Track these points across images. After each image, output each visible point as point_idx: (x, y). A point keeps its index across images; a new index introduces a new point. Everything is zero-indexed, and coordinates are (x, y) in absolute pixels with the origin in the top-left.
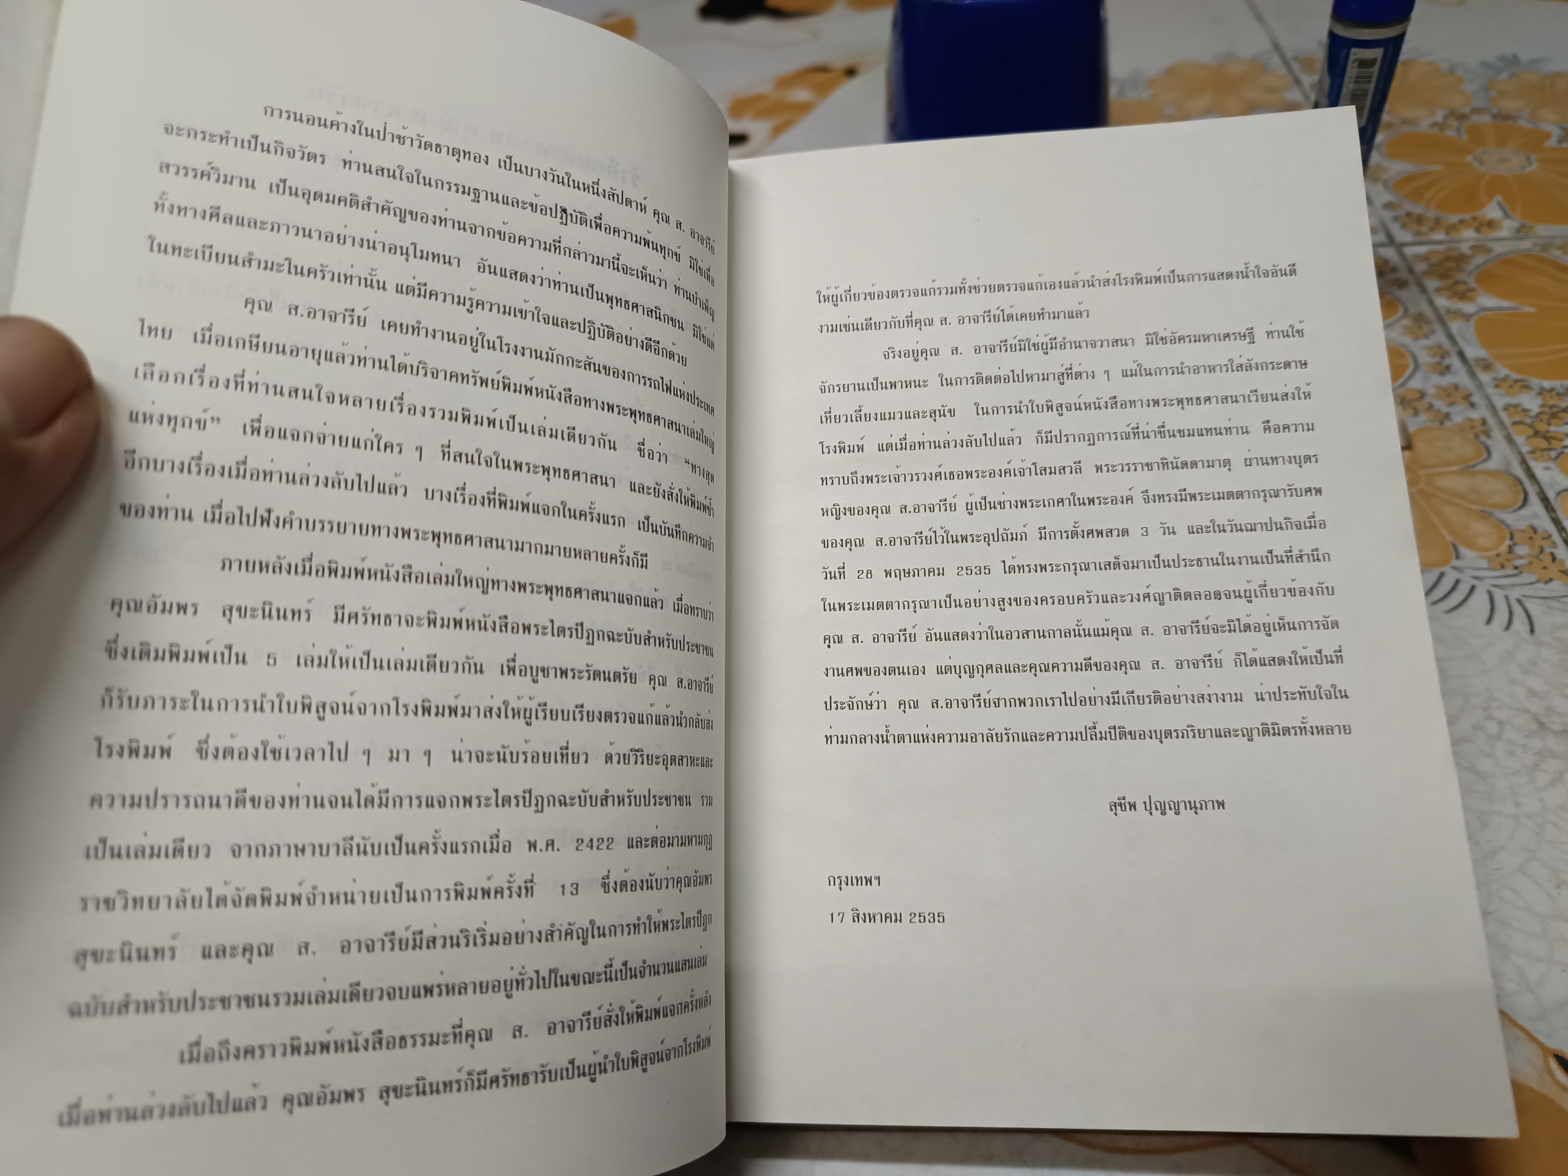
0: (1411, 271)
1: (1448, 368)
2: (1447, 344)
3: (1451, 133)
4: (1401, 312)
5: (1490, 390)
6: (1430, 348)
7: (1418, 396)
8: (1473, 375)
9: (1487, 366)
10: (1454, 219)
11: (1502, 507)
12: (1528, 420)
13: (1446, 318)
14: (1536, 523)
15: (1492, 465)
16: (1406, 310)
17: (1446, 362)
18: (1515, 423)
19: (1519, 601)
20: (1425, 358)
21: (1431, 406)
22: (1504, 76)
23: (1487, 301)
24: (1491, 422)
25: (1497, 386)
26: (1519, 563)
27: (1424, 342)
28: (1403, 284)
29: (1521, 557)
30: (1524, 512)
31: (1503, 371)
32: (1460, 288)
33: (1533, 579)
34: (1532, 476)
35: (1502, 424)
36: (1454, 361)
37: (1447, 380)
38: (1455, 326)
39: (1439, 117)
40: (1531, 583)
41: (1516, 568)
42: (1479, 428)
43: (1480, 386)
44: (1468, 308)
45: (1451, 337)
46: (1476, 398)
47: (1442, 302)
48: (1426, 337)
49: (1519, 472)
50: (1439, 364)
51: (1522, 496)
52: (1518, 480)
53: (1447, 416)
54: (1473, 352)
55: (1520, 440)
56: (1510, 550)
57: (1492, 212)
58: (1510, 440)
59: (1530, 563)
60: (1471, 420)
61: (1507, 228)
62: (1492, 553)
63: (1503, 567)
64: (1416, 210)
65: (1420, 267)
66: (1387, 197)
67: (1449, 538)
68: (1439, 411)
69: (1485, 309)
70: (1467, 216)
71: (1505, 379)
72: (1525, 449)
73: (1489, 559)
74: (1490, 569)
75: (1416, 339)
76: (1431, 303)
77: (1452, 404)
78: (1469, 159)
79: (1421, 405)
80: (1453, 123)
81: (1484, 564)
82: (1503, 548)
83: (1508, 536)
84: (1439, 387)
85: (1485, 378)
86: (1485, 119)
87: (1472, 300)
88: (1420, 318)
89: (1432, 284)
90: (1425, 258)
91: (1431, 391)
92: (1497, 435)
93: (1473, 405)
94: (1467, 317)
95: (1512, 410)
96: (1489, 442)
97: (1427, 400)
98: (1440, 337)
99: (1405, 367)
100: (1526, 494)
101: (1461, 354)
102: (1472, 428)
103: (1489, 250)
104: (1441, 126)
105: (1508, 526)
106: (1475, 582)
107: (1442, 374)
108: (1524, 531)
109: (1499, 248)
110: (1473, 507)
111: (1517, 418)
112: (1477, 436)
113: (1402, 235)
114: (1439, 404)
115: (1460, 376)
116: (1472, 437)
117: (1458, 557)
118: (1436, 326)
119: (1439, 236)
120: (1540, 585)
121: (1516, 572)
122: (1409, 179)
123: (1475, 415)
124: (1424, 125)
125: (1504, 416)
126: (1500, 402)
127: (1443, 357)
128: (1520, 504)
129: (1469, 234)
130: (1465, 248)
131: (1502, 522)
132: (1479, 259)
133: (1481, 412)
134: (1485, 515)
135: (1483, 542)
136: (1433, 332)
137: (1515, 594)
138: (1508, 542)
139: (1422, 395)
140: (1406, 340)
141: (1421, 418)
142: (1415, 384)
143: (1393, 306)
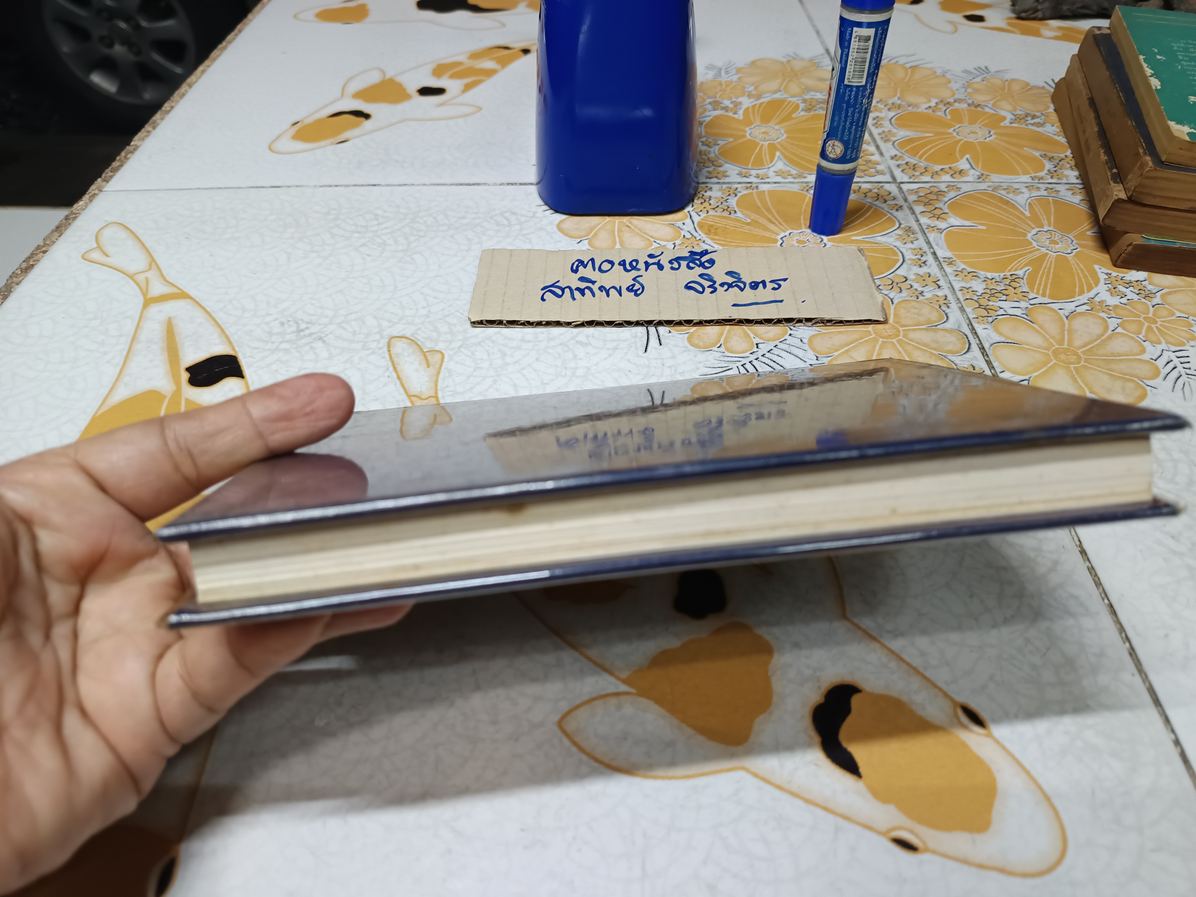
0: (906, 200)
1: (924, 263)
2: (925, 248)
3: (940, 114)
4: (897, 225)
5: (952, 278)
6: (914, 249)
7: (903, 279)
8: (942, 268)
9: (950, 262)
10: (938, 168)
11: (953, 352)
12: (976, 298)
13: (926, 231)
14: (975, 363)
15: (949, 325)
16: (900, 224)
17: (924, 259)
18: (967, 299)
20: (909, 255)
21: (911, 286)
22: (978, 79)
23: (954, 220)
24: (951, 298)
25: (957, 275)
27: (910, 245)
28: (900, 208)
30: (968, 356)
31: (962, 266)
32: (938, 212)
34: (975, 333)
35: (958, 299)
36: (930, 259)
37: (923, 270)
38: (932, 236)
39: (933, 104)
42: (942, 302)
43: (945, 275)
44: (942, 225)
45: (928, 243)
46: (942, 283)
47: (924, 220)
48: (912, 242)
49: (967, 330)
50: (919, 260)
51: (967, 346)
52: (966, 336)
53: (922, 293)
54: (942, 252)
55: (968, 310)
57: (963, 164)
58: (962, 310)
60: (937, 296)
61: (973, 174)
64: (913, 161)
65: (912, 198)
66: (894, 152)
68: (916, 290)
69: (953, 226)
70: (946, 167)
71: (962, 271)
72: (971, 316)
75: (905, 243)
76: (917, 220)
77: (926, 285)
78: (951, 130)
79: (904, 286)
80: (942, 107)
84: (918, 275)
85: (948, 269)
86: (964, 106)
87: (945, 220)
88: (909, 230)
89: (918, 209)
90: (916, 192)
91: (911, 277)
92: (954, 306)
93: (939, 287)
94: (940, 231)
95: (966, 291)
96: (947, 311)
97: (909, 282)
98: (921, 242)
99: (896, 261)
100: (970, 344)
101: (934, 254)
102: (937, 301)
103: (959, 189)
104: (935, 109)
105: (955, 365)
107: (920, 266)
109: (965, 188)
110: (934, 352)
111: (968, 296)
112: (940, 306)
113: (900, 176)
114: (916, 285)
115: (933, 268)
116: (937, 306)
118: (920, 235)
119: (927, 178)
122: (910, 141)
123: (940, 293)
124: (922, 108)
125: (959, 294)
126: (957, 286)
127: (922, 255)
128: (966, 350)
129: (947, 178)
130: (943, 187)
131: (952, 363)
132: (952, 194)
133: (945, 292)
134: (941, 358)
136: (916, 239)
139: (906, 279)
140: (898, 244)
141: (904, 294)
142: (901, 272)
143: (891, 221)
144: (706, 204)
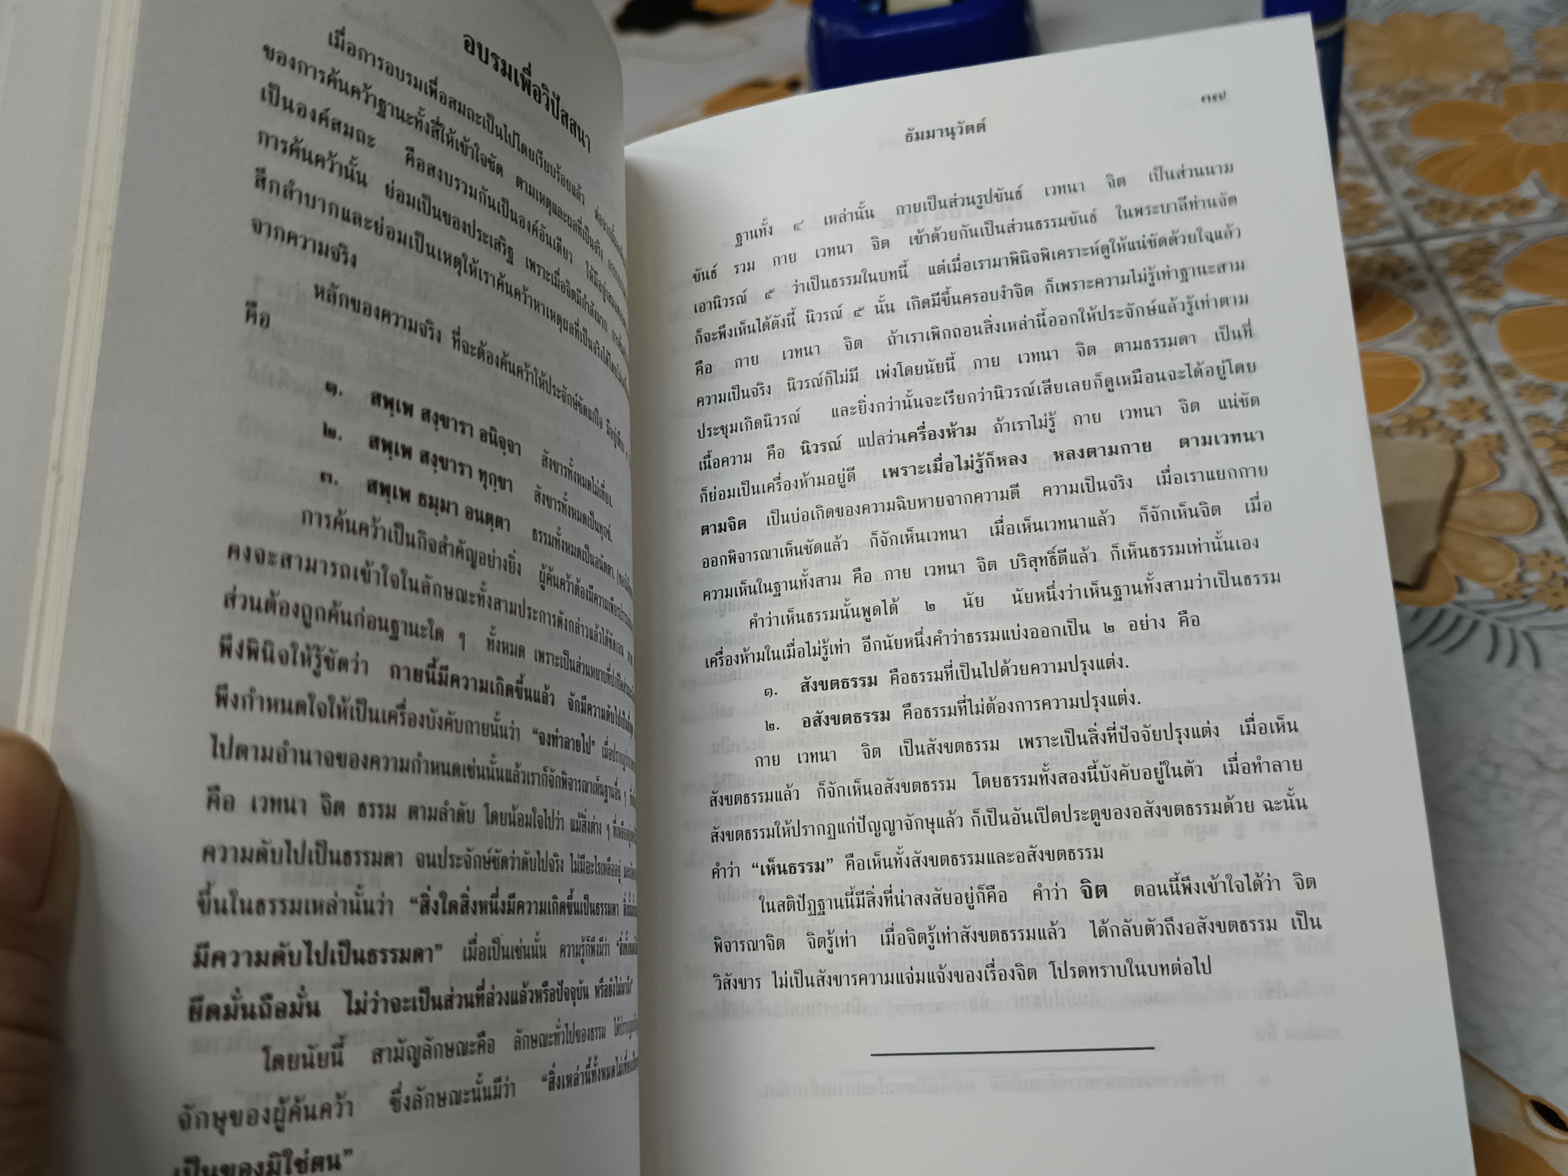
0: (1430, 268)
1: (1463, 380)
2: (1465, 351)
3: (1486, 99)
4: (1415, 318)
5: (1511, 400)
6: (1445, 358)
7: (1427, 413)
8: (1492, 384)
9: (1508, 371)
10: (1483, 202)
11: (1513, 531)
12: (1550, 430)
13: (1466, 321)
14: (1550, 545)
15: (1508, 484)
16: (1421, 314)
17: (1462, 372)
18: (1536, 435)
19: (1526, 634)
20: (1440, 369)
21: (1442, 424)
22: (1554, 22)
23: (1515, 296)
24: (1510, 438)
25: (1518, 395)
26: (1529, 591)
27: (1440, 351)
28: (1420, 285)
29: (1530, 585)
30: (1539, 535)
31: (1527, 376)
32: (1486, 284)
33: (1541, 607)
34: (1549, 492)
35: (1521, 438)
36: (1473, 370)
37: (1463, 393)
38: (1477, 329)
39: (1474, 79)
40: (1539, 613)
41: (1524, 597)
42: (1494, 444)
43: (1499, 396)
44: (1493, 306)
45: (1470, 342)
46: (1495, 411)
47: (1464, 302)
48: (1441, 345)
49: (1535, 489)
50: (1454, 375)
51: (1535, 517)
52: (1535, 501)
53: (1460, 434)
54: (1495, 356)
55: (1540, 453)
56: (1520, 578)
57: (1528, 190)
58: (1529, 455)
59: (1540, 591)
60: (1485, 436)
61: (1544, 208)
62: (1500, 583)
63: (1510, 597)
64: (1441, 194)
65: (1442, 263)
66: (1409, 183)
67: (1453, 571)
68: (1450, 429)
69: (1510, 307)
70: (1497, 198)
71: (1527, 386)
72: (1544, 462)
73: (1495, 590)
74: (1496, 601)
75: (1430, 347)
76: (1451, 304)
77: (1466, 419)
78: (1505, 128)
79: (1432, 424)
80: (1490, 86)
81: (1490, 595)
82: (1512, 577)
83: (1517, 562)
84: (1453, 402)
85: (1506, 386)
86: (1527, 78)
87: (1496, 296)
88: (1437, 324)
89: (1454, 282)
90: (1446, 252)
91: (1444, 406)
92: (1515, 450)
93: (1489, 419)
94: (1490, 317)
95: (1534, 420)
96: (1503, 459)
97: (1439, 417)
98: (1458, 344)
99: (1416, 382)
100: (1541, 514)
101: (1482, 363)
102: (1486, 445)
103: (1519, 236)
104: (1474, 91)
105: (1517, 551)
106: (1478, 617)
107: (1457, 386)
108: (1535, 556)
109: (1532, 233)
110: (1481, 534)
111: (1538, 429)
112: (1490, 454)
113: (1422, 227)
114: (1453, 422)
115: (1478, 388)
116: (1485, 455)
117: (1461, 590)
118: (1456, 332)
119: (1466, 224)
120: (1550, 614)
121: (1523, 601)
122: (1435, 158)
123: (1491, 430)
124: (1457, 92)
125: (1525, 429)
126: (1521, 411)
127: (1458, 367)
128: (1533, 525)
129: (1500, 219)
130: (1493, 236)
131: (1513, 548)
132: (1509, 248)
133: (1500, 426)
134: (1495, 542)
135: (1490, 571)
136: (1450, 338)
137: (1521, 626)
138: (1517, 570)
139: (1433, 412)
140: (1420, 350)
141: (1432, 438)
142: (1427, 400)
143: (1407, 311)
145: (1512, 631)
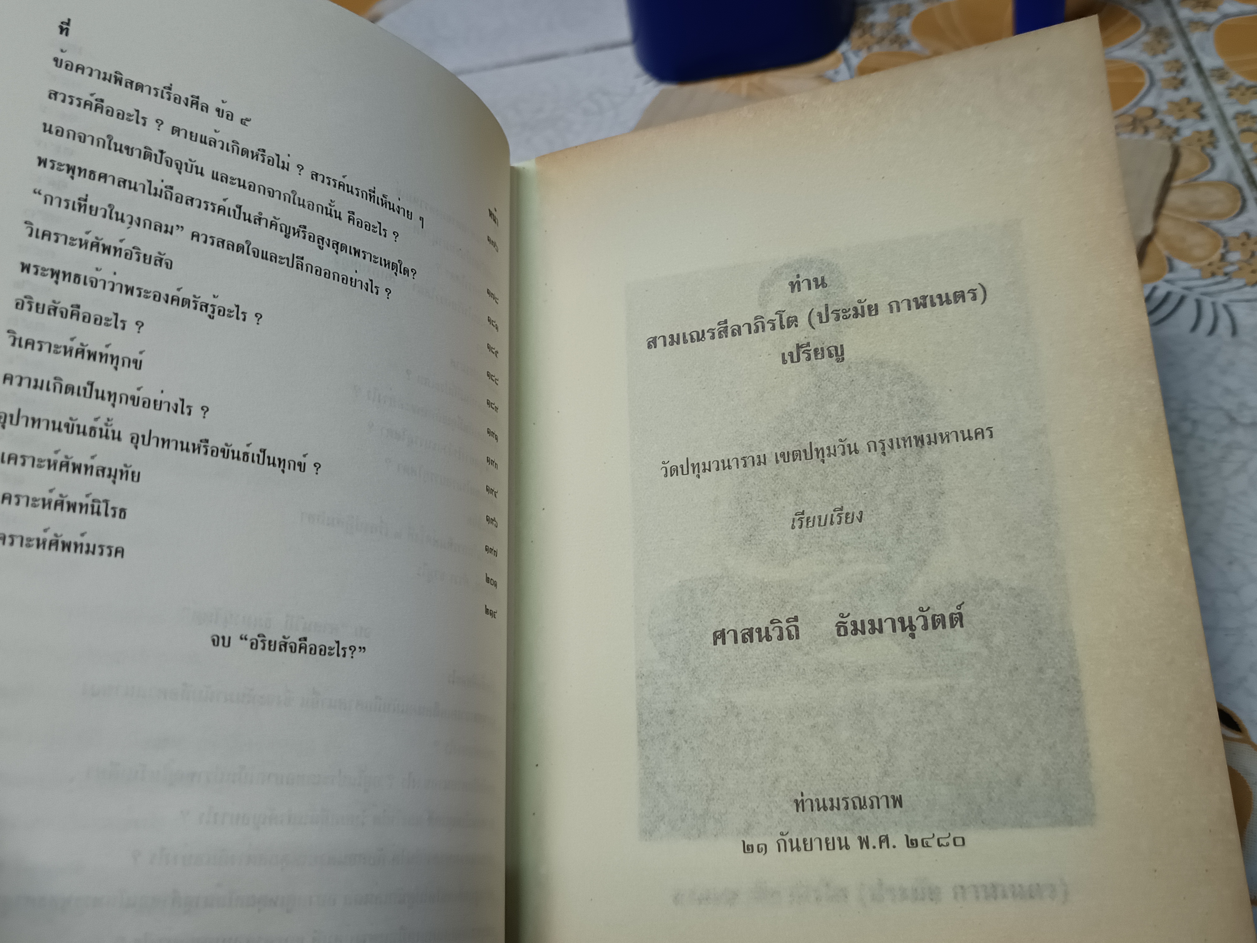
1: (1183, 82)
2: (1185, 57)
4: (1143, 27)
5: (1222, 100)
6: (1167, 63)
7: (1149, 113)
8: (1207, 86)
9: (1221, 74)
11: (1219, 216)
13: (1187, 30)
15: (1216, 175)
16: (1148, 25)
17: (1182, 76)
18: (1243, 131)
19: (1226, 307)
20: (1161, 74)
21: (1162, 122)
23: (1231, 6)
24: (1220, 133)
25: (1230, 95)
26: (1230, 269)
27: (1162, 58)
29: (1232, 264)
30: (1242, 219)
31: (1237, 78)
33: (1240, 283)
34: (1250, 177)
35: (1230, 133)
36: (1191, 74)
37: (1183, 93)
38: (1195, 37)
40: (1239, 288)
41: (1226, 274)
42: (1206, 140)
43: (1213, 97)
44: (1211, 16)
45: (1190, 49)
46: (1208, 110)
47: (1186, 13)
48: (1165, 52)
50: (1175, 78)
51: (1239, 204)
52: (1240, 189)
53: (1177, 131)
54: (1210, 61)
55: (1246, 147)
56: (1223, 258)
58: (1236, 149)
59: (1240, 269)
60: (1199, 132)
62: (1205, 263)
63: (1213, 275)
67: (1165, 253)
68: (1169, 127)
69: (1226, 16)
71: (1237, 87)
72: (1249, 156)
73: (1201, 269)
74: (1202, 278)
75: (1155, 54)
76: (1174, 15)
77: (1183, 118)
79: (1154, 122)
81: (1196, 273)
82: (1216, 256)
83: (1222, 244)
84: (1172, 103)
85: (1219, 87)
87: (1215, 7)
88: (1161, 33)
91: (1163, 107)
92: (1224, 144)
93: (1203, 117)
94: (1208, 26)
95: (1242, 118)
96: (1214, 153)
97: (1159, 116)
98: (1179, 50)
99: (1141, 85)
100: (1244, 201)
101: (1198, 67)
102: (1200, 140)
105: (1222, 234)
106: (1185, 292)
107: (1176, 88)
108: (1238, 238)
110: (1192, 219)
111: (1245, 126)
112: (1203, 148)
114: (1171, 121)
115: (1195, 90)
116: (1198, 149)
117: (1172, 269)
118: (1177, 40)
120: (1248, 289)
121: (1225, 278)
123: (1204, 127)
125: (1234, 126)
126: (1230, 110)
127: (1179, 71)
128: (1237, 210)
131: (1218, 231)
133: (1213, 123)
134: (1203, 226)
135: (1198, 252)
136: (1172, 45)
137: (1222, 299)
138: (1222, 250)
139: (1154, 111)
140: (1145, 57)
141: (1152, 136)
142: (1149, 101)
143: (1134, 22)
144: (867, 37)
145: (1214, 304)
